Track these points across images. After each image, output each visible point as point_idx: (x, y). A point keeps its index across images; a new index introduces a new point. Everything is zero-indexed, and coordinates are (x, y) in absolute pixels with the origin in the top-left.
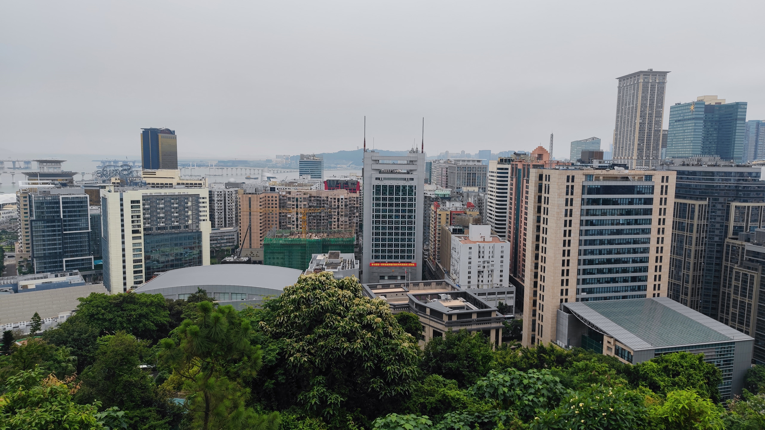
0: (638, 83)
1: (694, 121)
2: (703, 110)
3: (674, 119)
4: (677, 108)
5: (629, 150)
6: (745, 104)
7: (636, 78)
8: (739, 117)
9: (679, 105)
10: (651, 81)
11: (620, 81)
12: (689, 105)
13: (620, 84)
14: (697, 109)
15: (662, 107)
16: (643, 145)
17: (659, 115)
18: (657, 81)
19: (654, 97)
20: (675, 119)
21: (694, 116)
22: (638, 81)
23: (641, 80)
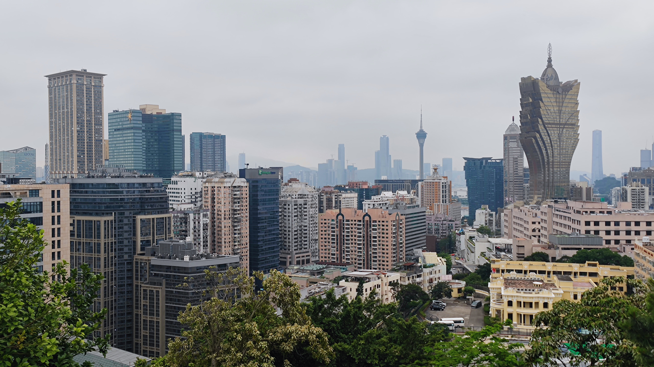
0: (71, 84)
1: (132, 131)
2: (141, 119)
3: (113, 127)
4: (115, 114)
5: (68, 162)
6: (180, 115)
7: (69, 78)
8: (175, 128)
9: (117, 113)
10: (85, 83)
11: (50, 80)
12: (126, 112)
13: (50, 83)
14: (135, 118)
15: (101, 113)
16: (84, 156)
17: (99, 123)
18: (93, 84)
19: (91, 102)
20: (115, 127)
21: (132, 125)
22: (70, 82)
23: (74, 81)
